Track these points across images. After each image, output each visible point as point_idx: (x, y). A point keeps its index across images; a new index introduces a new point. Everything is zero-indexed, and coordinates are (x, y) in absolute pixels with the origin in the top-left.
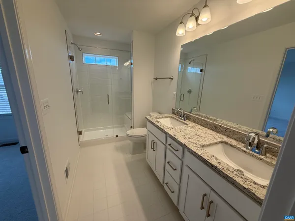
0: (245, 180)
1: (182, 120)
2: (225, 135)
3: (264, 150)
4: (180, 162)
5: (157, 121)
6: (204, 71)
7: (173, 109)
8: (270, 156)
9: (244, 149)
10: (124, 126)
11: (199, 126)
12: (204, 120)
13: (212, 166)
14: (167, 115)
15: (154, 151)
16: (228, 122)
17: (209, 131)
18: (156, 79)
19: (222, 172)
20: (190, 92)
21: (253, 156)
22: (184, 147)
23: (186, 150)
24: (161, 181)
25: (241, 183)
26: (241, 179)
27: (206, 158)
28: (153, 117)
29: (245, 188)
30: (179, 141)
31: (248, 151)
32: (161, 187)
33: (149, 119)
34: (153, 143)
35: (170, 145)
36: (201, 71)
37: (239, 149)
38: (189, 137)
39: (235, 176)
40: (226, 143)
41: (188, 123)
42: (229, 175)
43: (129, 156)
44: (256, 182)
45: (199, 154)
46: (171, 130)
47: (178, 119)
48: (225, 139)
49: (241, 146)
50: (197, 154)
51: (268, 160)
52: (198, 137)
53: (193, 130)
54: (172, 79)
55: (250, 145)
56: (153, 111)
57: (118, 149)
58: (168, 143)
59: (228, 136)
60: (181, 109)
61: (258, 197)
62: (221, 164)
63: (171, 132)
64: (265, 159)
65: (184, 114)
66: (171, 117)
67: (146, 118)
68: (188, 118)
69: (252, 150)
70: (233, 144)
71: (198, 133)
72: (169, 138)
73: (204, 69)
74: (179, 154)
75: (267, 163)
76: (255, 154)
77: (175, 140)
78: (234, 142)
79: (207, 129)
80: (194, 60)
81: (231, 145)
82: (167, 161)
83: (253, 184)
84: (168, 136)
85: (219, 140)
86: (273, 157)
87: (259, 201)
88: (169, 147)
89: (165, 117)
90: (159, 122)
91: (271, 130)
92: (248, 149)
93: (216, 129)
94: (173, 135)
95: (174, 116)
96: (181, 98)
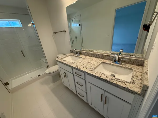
0: (122, 82)
1: (78, 55)
2: (101, 58)
3: (121, 62)
4: (84, 81)
5: (63, 60)
6: (81, 25)
7: (71, 50)
8: (124, 64)
9: (113, 64)
10: (42, 68)
11: (88, 57)
12: (90, 53)
13: (104, 80)
14: (68, 55)
15: (66, 78)
16: (100, 51)
17: (94, 58)
18: (55, 33)
19: (110, 82)
20: (76, 38)
21: (117, 66)
22: (85, 72)
23: (86, 74)
24: (75, 93)
25: (121, 85)
26: (120, 83)
27: (99, 76)
28: (60, 58)
29: (124, 87)
30: (81, 70)
31: (114, 64)
32: (76, 95)
33: (58, 60)
34: (65, 74)
35: (76, 73)
36: (80, 25)
37: (110, 64)
38: (85, 65)
39: (117, 82)
40: (104, 63)
41: (81, 57)
42: (114, 83)
43: (52, 85)
44: (126, 81)
45: (95, 75)
46: (74, 64)
47: (75, 55)
48: (103, 61)
49: (110, 62)
50: (94, 75)
51: (124, 66)
52: (90, 64)
53: (86, 60)
54: (65, 31)
55: (115, 61)
56: (59, 54)
57: (42, 83)
58: (74, 72)
59: (103, 59)
60: (75, 49)
61: (131, 90)
62: (108, 77)
63: (74, 66)
64: (123, 66)
65: (78, 52)
66: (71, 55)
67: (56, 60)
68: (80, 53)
69: (116, 63)
70: (107, 62)
71: (89, 61)
72: (74, 69)
73: (81, 23)
74: (83, 77)
75: (124, 68)
76: (118, 65)
77: (78, 70)
78: (107, 61)
79: (92, 57)
80: (74, 19)
81: (106, 63)
82: (76, 82)
83: (126, 83)
84: (73, 68)
85: (100, 62)
86: (125, 64)
87: (132, 92)
88: (75, 74)
89: (68, 56)
90: (65, 61)
91: (121, 51)
92: (114, 63)
93: (97, 56)
94: (76, 67)
95: (72, 54)
96: (72, 42)
